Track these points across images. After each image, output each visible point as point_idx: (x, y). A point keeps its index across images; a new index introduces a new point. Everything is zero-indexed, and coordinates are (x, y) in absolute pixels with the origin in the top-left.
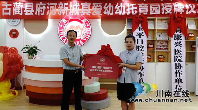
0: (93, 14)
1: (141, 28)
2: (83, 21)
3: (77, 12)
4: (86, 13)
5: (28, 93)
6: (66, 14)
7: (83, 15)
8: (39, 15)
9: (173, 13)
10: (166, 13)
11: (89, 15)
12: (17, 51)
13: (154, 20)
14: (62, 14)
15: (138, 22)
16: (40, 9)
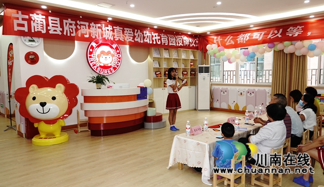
2: (113, 46)
3: (111, 36)
4: (119, 38)
8: (69, 35)
9: (183, 45)
10: (179, 45)
11: (122, 40)
14: (96, 37)
16: (69, 28)
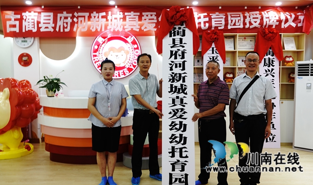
0: (143, 28)
1: (215, 49)
2: (128, 39)
3: (119, 26)
4: (132, 27)
5: (49, 147)
6: (103, 30)
7: (129, 31)
8: (62, 31)
9: (262, 26)
10: (251, 27)
11: (138, 30)
12: (30, 85)
13: (234, 37)
14: (97, 30)
15: (210, 40)
16: (64, 23)
